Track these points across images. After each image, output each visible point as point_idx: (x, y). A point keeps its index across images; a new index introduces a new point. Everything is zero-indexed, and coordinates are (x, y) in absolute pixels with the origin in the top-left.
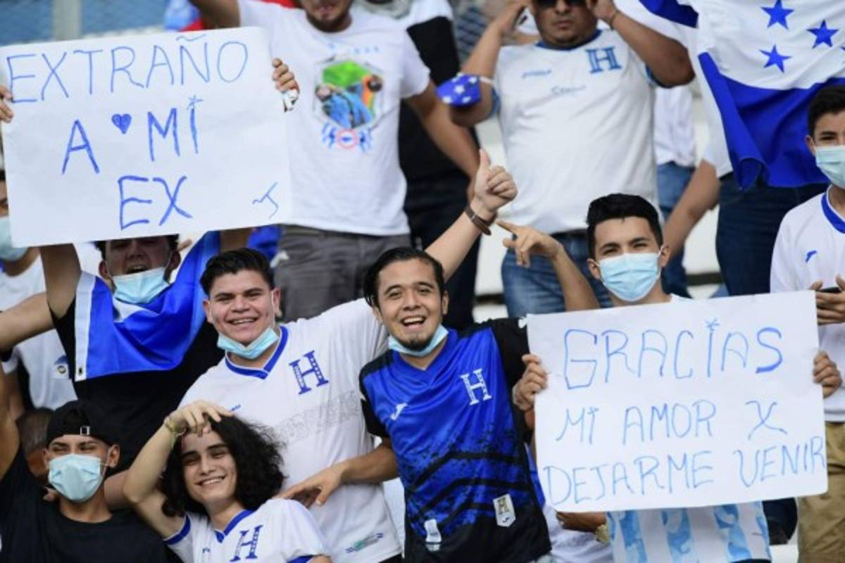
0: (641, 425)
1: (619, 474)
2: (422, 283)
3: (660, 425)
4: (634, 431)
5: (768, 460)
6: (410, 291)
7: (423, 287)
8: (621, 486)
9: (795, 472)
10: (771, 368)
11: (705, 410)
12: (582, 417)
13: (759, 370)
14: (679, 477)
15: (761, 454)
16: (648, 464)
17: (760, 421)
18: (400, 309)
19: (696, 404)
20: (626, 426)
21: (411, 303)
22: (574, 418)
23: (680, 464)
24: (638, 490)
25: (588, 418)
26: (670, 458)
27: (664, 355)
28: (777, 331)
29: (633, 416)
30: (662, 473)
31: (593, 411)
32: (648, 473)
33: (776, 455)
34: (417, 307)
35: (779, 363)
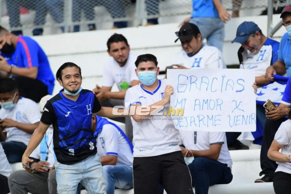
0: (200, 105)
1: (192, 120)
2: (76, 74)
3: (205, 106)
4: (197, 107)
5: (238, 119)
6: (73, 77)
7: (77, 75)
8: (193, 123)
9: (246, 124)
10: (240, 91)
11: (220, 102)
12: (182, 101)
13: (237, 91)
14: (210, 122)
15: (236, 117)
16: (201, 117)
17: (236, 107)
18: (70, 82)
19: (217, 100)
20: (195, 105)
21: (73, 80)
22: (179, 101)
23: (211, 118)
24: (198, 125)
25: (184, 102)
26: (208, 116)
27: (208, 84)
28: (243, 80)
29: (197, 102)
30: (205, 120)
31: (185, 100)
32: (201, 120)
33: (240, 118)
34: (75, 82)
35: (243, 90)
